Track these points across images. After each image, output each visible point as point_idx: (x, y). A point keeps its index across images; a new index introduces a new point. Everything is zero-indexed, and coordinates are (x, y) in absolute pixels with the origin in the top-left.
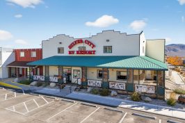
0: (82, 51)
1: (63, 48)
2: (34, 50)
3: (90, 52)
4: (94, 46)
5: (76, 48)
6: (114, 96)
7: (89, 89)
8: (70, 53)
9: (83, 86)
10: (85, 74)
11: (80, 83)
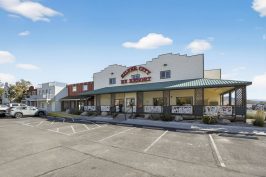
0: (136, 79)
1: (114, 79)
2: (85, 84)
3: (145, 79)
4: (149, 72)
5: (128, 77)
6: (180, 121)
7: (147, 116)
8: (123, 82)
9: (139, 114)
10: (140, 100)
11: (135, 111)
